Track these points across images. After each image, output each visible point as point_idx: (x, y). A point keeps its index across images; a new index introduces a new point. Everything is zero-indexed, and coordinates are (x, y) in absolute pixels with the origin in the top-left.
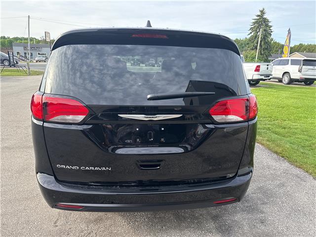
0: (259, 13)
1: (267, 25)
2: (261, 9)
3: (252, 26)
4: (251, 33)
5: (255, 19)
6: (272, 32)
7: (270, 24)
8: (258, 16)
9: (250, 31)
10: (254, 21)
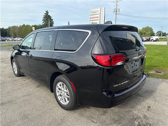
0: (46, 13)
1: (51, 19)
2: (46, 11)
3: (44, 19)
4: (44, 22)
5: (44, 15)
6: (53, 22)
7: (52, 18)
8: (45, 14)
9: (43, 21)
10: (44, 16)
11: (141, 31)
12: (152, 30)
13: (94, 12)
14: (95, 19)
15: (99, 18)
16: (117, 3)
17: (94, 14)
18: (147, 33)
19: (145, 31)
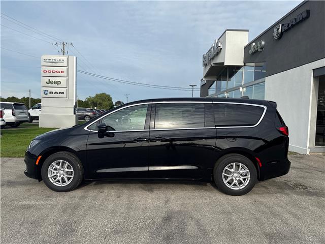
11: (95, 100)
12: (111, 99)
13: (54, 61)
14: (56, 74)
15: (65, 74)
16: (64, 47)
17: (54, 64)
18: (104, 103)
19: (100, 101)
